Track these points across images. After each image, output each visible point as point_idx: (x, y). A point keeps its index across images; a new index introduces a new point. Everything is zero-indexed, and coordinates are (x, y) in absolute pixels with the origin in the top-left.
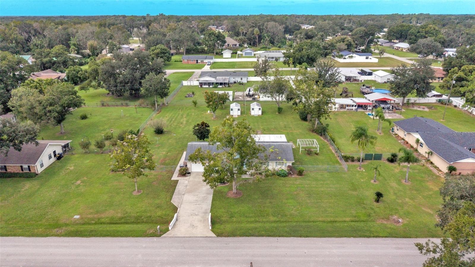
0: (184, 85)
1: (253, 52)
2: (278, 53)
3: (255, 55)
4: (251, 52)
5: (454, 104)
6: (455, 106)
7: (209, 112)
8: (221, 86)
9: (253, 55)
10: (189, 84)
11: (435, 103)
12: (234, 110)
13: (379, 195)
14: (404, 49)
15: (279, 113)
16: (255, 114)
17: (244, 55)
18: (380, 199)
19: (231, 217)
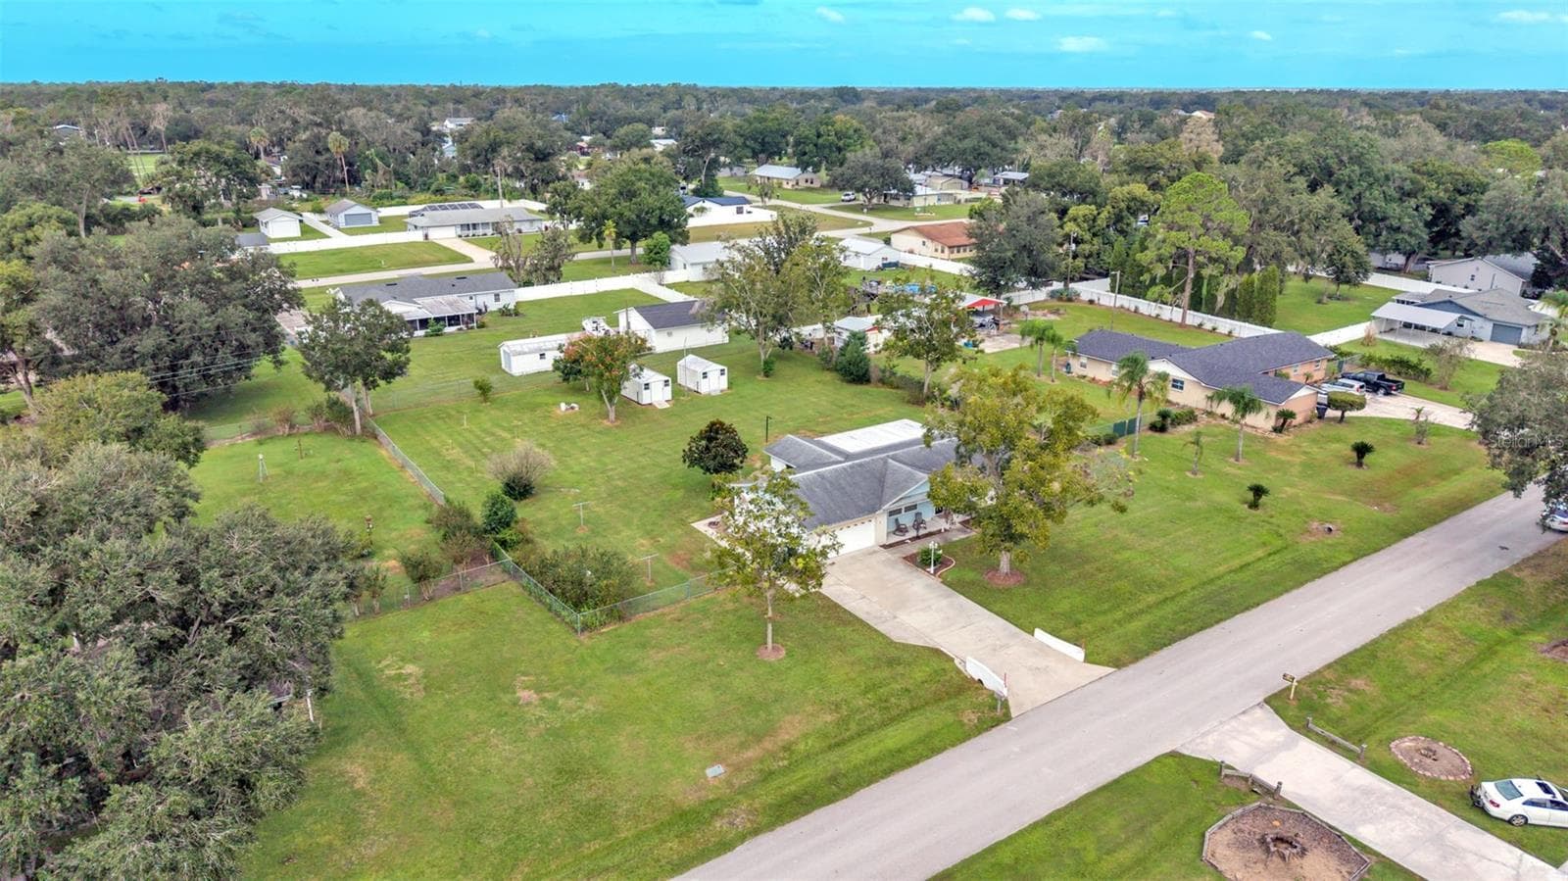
1: (373, 213)
2: (450, 212)
3: (381, 220)
4: (369, 211)
5: (1085, 297)
6: (1091, 302)
7: (563, 406)
8: (453, 329)
9: (376, 223)
11: (1045, 301)
12: (652, 386)
13: (1258, 491)
14: (785, 183)
15: (767, 376)
16: (712, 388)
18: (1260, 501)
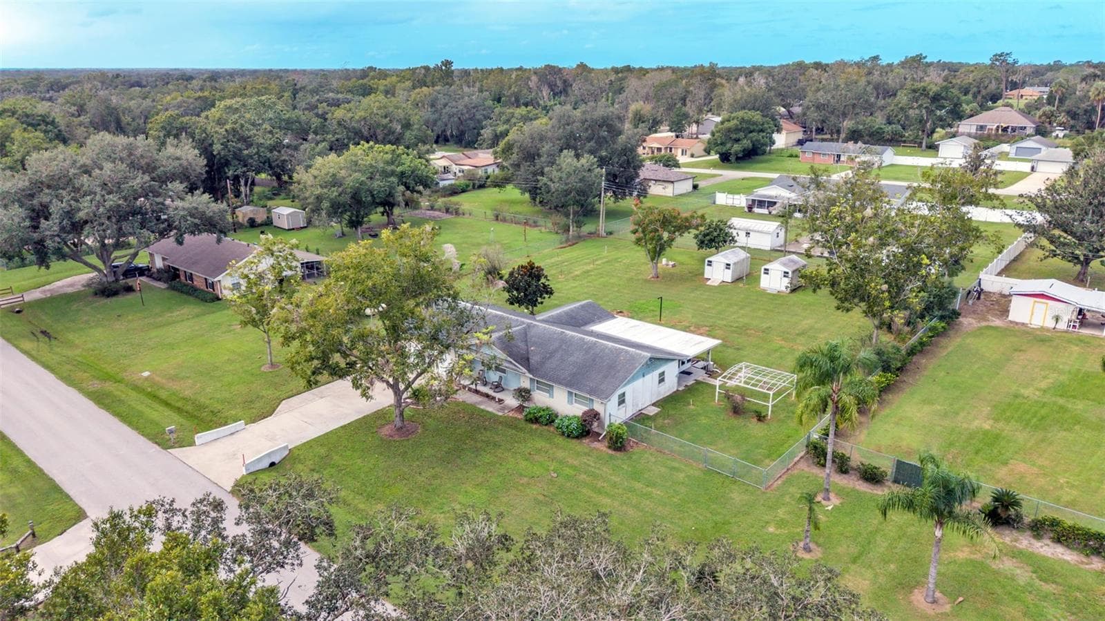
0: (717, 203)
1: (1044, 148)
4: (1038, 146)
10: (730, 202)
12: (713, 264)
17: (1011, 156)
19: (313, 470)
